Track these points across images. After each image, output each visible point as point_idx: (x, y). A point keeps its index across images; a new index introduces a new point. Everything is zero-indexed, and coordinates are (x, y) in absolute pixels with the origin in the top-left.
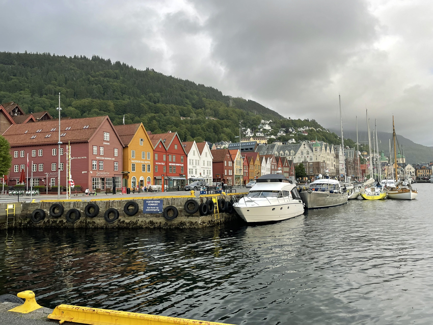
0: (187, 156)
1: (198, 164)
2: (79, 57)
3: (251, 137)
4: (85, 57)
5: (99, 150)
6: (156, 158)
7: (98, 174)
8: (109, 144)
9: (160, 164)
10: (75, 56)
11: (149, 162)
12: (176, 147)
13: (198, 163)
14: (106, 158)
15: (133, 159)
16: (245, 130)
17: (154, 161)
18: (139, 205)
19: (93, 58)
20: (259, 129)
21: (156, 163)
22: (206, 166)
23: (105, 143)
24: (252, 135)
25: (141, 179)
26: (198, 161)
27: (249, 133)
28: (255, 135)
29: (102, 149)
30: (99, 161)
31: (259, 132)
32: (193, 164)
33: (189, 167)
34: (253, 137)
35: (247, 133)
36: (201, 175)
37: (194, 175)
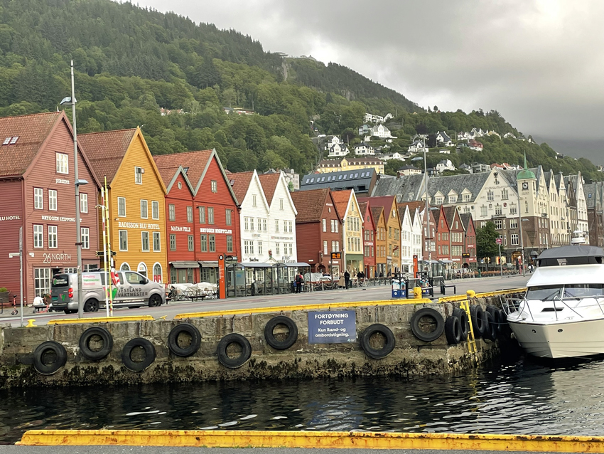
0: (239, 209)
1: (265, 229)
3: (342, 158)
5: (46, 199)
6: (172, 217)
7: (48, 258)
8: (67, 182)
9: (180, 229)
11: (156, 226)
12: (214, 185)
13: (265, 225)
14: (63, 219)
15: (123, 220)
16: (326, 141)
17: (168, 223)
18: (299, 324)
20: (362, 137)
21: (173, 229)
22: (281, 233)
23: (59, 181)
24: (345, 153)
25: (141, 267)
26: (265, 221)
27: (337, 148)
28: (352, 152)
29: (53, 196)
30: (48, 224)
31: (362, 145)
32: (252, 228)
33: (245, 235)
34: (347, 157)
35: (332, 148)
36: (270, 255)
37: (256, 255)
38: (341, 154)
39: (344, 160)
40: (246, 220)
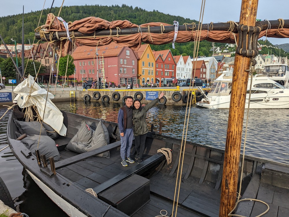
0: (176, 65)
1: (183, 70)
2: (115, 6)
3: (219, 53)
4: (118, 6)
5: (124, 62)
6: (157, 66)
7: (124, 76)
8: (129, 57)
9: (159, 70)
10: (112, 5)
11: (153, 69)
12: (170, 59)
13: (183, 69)
14: (128, 66)
15: (143, 67)
16: (217, 48)
17: (156, 68)
18: (143, 94)
19: (122, 6)
20: (226, 47)
21: (157, 70)
22: (188, 71)
23: (127, 57)
25: (148, 79)
26: (183, 68)
27: (219, 50)
28: (223, 51)
30: (124, 68)
31: (226, 49)
32: (180, 70)
33: (177, 72)
34: (221, 53)
35: (217, 50)
36: (185, 77)
37: (180, 77)
38: (219, 52)
39: (220, 53)
40: (178, 68)
